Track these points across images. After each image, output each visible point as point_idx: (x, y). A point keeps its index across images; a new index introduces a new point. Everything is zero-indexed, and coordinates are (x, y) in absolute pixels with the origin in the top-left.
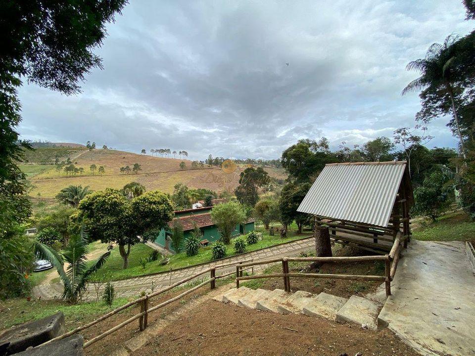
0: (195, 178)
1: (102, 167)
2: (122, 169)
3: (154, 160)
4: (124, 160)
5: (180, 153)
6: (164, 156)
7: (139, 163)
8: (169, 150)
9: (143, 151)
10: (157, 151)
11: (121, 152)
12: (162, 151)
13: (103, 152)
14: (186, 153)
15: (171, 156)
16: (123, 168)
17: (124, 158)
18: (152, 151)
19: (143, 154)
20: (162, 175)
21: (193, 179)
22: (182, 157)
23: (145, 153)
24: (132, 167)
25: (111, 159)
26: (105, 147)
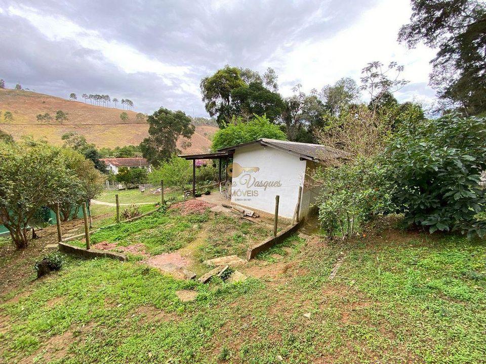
0: (140, 133)
1: (8, 113)
2: (39, 117)
3: (86, 107)
4: (44, 105)
5: (123, 101)
6: (101, 103)
7: (64, 111)
8: (108, 96)
9: (73, 95)
10: (91, 96)
11: (40, 94)
12: (98, 97)
13: (14, 93)
14: (131, 103)
15: (111, 104)
16: (40, 115)
17: (44, 102)
18: (84, 95)
19: (72, 99)
20: (97, 127)
21: (138, 135)
22: (126, 107)
23: (76, 98)
24: (54, 115)
25: (24, 103)
26: (19, 87)
